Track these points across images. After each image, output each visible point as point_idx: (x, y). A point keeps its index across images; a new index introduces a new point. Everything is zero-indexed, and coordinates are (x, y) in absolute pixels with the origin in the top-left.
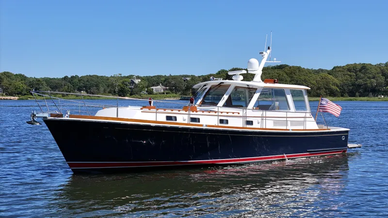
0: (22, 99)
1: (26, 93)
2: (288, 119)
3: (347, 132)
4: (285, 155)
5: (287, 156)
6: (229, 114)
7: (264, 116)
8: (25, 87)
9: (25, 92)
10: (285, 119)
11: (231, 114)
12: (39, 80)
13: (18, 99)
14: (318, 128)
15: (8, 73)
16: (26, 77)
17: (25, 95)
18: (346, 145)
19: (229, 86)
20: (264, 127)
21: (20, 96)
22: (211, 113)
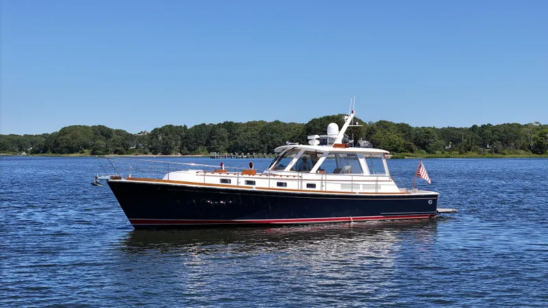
0: (397, 158)
1: (403, 149)
2: (354, 182)
3: (436, 196)
4: (351, 218)
5: (353, 219)
6: (289, 178)
7: (324, 179)
8: (403, 141)
9: (401, 148)
10: (351, 182)
11: (292, 178)
12: (428, 132)
13: (392, 158)
14: (399, 192)
15: (385, 122)
16: (410, 127)
17: (401, 152)
18: (435, 210)
19: (299, 150)
20: (324, 190)
21: (395, 153)
22: (276, 177)
